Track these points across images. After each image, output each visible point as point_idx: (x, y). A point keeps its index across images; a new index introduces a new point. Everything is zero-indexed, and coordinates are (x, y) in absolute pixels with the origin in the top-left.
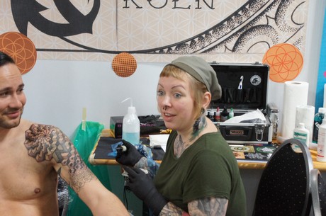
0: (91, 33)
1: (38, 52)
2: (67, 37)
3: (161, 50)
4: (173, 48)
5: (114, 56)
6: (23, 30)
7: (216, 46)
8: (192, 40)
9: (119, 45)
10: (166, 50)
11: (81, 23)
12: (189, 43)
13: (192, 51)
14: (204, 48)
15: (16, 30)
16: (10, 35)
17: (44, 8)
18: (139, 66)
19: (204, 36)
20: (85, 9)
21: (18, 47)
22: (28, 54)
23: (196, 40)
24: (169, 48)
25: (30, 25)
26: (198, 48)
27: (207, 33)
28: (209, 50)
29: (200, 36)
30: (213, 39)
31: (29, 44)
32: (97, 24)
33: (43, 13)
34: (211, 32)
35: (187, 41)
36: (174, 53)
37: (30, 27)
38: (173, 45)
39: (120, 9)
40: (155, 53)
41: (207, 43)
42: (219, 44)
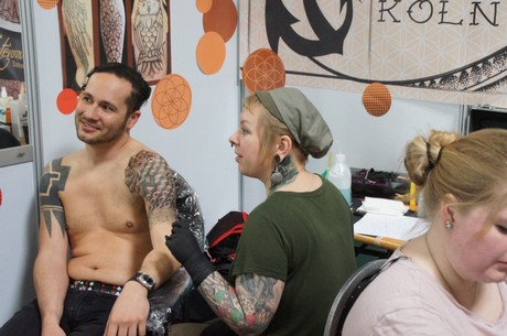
0: (342, 53)
1: (287, 75)
2: (316, 58)
3: (421, 82)
4: (438, 81)
5: (365, 85)
6: (275, 47)
7: (497, 83)
8: (463, 70)
9: (372, 71)
10: (427, 83)
11: (331, 40)
12: (458, 75)
13: (461, 87)
14: (478, 83)
15: (268, 47)
16: (262, 53)
17: (296, 20)
18: (394, 103)
19: (480, 65)
20: (336, 21)
21: (269, 68)
22: (278, 77)
23: (469, 71)
24: (432, 79)
25: (281, 41)
26: (471, 83)
27: (485, 61)
28: (486, 87)
29: (474, 66)
30: (494, 72)
31: (279, 64)
32: (348, 41)
33: (295, 27)
34: (491, 60)
35: (456, 71)
36: (438, 88)
37: (282, 43)
38: (437, 77)
39: (374, 22)
40: (414, 86)
41: (484, 77)
42: (502, 80)
